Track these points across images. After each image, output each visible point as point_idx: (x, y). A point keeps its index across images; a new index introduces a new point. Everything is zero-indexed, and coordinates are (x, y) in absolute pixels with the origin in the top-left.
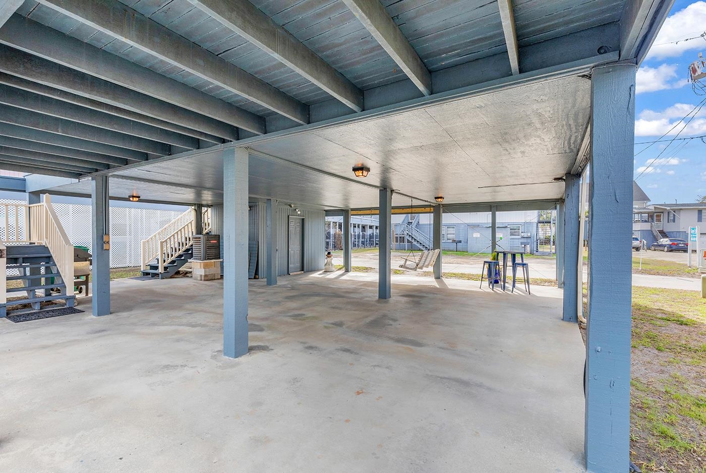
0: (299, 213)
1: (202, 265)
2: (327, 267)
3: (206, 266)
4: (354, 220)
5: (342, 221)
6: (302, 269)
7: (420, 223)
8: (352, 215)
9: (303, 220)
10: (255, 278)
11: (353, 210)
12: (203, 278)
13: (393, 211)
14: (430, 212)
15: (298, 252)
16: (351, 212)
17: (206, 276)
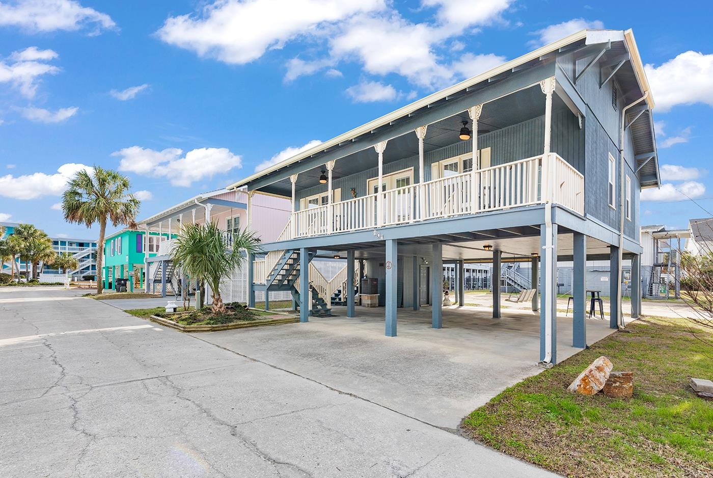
0: (427, 263)
1: (369, 297)
2: (446, 302)
3: (371, 298)
4: (466, 266)
5: (454, 267)
6: (428, 303)
7: (520, 267)
8: (465, 263)
9: (428, 268)
10: (401, 307)
11: (465, 260)
12: (370, 306)
13: (502, 260)
14: (528, 261)
15: (425, 290)
16: (464, 262)
17: (371, 304)
